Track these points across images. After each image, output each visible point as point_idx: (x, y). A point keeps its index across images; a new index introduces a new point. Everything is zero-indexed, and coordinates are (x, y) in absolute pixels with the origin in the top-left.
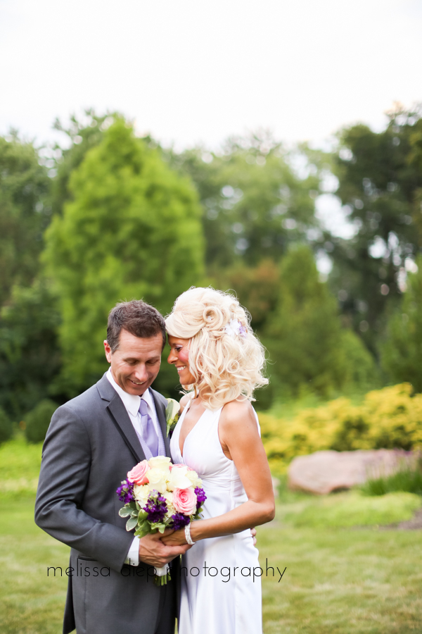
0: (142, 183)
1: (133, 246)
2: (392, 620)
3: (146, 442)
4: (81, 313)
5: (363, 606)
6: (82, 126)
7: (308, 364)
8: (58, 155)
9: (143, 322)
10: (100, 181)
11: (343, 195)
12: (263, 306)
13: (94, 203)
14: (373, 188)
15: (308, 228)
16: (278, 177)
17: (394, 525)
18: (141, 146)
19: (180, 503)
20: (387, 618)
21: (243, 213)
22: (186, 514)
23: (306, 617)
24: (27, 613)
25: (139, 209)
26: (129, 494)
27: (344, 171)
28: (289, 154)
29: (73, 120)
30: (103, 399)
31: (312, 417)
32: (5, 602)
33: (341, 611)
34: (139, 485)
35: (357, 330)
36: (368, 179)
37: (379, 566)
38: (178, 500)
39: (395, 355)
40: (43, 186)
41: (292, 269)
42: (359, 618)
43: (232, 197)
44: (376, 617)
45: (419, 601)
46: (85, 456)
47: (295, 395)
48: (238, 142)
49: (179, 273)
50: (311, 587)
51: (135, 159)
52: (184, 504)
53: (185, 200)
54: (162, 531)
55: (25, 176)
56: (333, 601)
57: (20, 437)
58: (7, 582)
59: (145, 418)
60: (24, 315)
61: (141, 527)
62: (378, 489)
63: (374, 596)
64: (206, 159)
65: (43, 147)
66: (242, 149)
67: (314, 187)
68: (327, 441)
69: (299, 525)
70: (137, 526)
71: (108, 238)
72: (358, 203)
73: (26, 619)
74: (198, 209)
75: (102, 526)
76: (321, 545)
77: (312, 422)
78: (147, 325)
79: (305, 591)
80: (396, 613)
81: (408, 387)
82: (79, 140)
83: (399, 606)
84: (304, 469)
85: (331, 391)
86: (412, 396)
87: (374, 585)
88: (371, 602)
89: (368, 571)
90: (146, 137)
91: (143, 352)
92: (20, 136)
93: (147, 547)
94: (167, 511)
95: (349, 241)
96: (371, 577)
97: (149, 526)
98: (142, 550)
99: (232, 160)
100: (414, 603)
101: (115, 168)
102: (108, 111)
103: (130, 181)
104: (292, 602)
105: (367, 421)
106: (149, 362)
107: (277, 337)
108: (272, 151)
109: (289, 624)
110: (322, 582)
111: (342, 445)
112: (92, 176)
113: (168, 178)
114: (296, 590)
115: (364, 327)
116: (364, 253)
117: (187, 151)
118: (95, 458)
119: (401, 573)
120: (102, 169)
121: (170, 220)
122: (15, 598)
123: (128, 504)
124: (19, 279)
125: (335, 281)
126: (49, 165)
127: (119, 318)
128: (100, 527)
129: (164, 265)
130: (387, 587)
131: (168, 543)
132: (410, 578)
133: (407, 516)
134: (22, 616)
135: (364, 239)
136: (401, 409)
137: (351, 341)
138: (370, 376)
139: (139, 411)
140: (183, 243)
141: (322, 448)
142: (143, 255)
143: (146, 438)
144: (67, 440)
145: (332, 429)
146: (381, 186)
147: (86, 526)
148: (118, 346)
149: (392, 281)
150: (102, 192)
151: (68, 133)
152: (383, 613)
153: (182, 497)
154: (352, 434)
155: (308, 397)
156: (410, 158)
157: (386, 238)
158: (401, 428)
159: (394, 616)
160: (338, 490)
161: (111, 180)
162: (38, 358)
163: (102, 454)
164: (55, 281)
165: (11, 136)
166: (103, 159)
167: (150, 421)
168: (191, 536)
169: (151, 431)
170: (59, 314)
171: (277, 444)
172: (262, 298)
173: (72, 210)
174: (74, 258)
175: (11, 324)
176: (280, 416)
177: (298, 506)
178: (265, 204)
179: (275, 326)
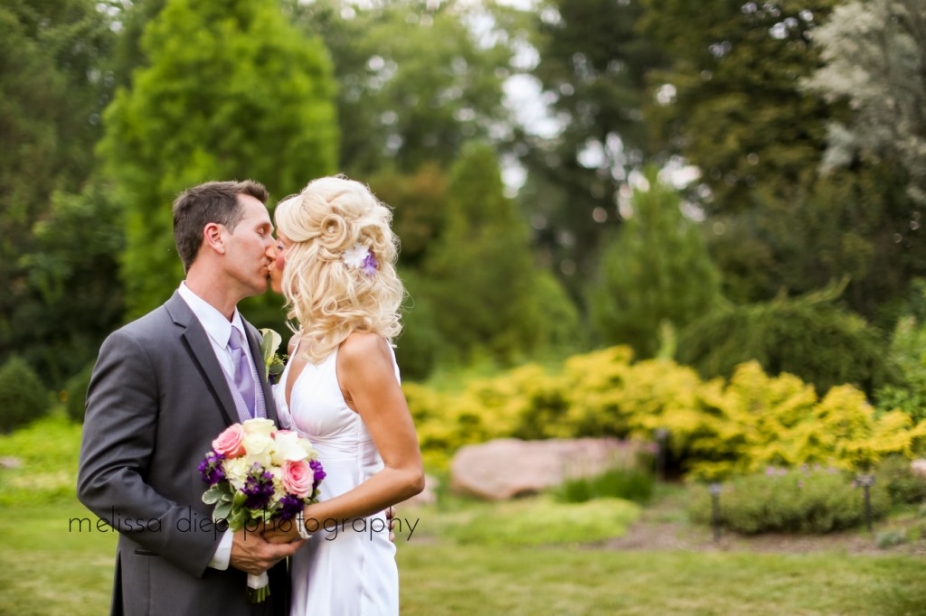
0: (251, 43)
1: (236, 134)
3: (238, 387)
4: (155, 233)
7: (485, 316)
10: (188, 38)
11: (545, 76)
12: (422, 231)
13: (178, 70)
14: (587, 66)
15: (493, 122)
16: (450, 45)
17: (599, 544)
19: (292, 481)
21: (398, 95)
22: (301, 496)
25: (245, 81)
26: (218, 471)
27: (547, 39)
28: (467, 12)
30: (177, 324)
31: (487, 391)
34: (232, 457)
35: (557, 271)
36: (582, 55)
37: (576, 597)
38: (289, 477)
39: (610, 308)
40: (102, 44)
41: (466, 178)
43: (383, 72)
46: (150, 405)
47: (465, 360)
51: (241, 7)
52: (298, 482)
53: (314, 72)
54: (266, 521)
55: (75, 29)
57: (60, 413)
59: (237, 352)
60: (69, 235)
61: (235, 516)
62: (578, 493)
64: (347, 14)
67: (502, 61)
68: (506, 427)
69: (464, 542)
70: (230, 516)
71: (198, 122)
72: (567, 88)
74: (332, 86)
75: (180, 510)
76: (495, 569)
77: (488, 398)
81: (626, 352)
84: (473, 464)
85: (516, 355)
86: (632, 363)
89: (561, 604)
93: (242, 544)
94: (272, 493)
95: (550, 140)
97: (248, 515)
98: (236, 548)
99: (385, 18)
101: (211, 20)
103: (233, 40)
105: (565, 398)
107: (441, 276)
108: (442, 6)
111: (529, 431)
112: (176, 29)
113: (290, 37)
115: (569, 269)
116: (571, 163)
118: (165, 407)
120: (191, 20)
121: (291, 100)
123: (216, 485)
124: (61, 180)
125: (528, 200)
126: (111, 14)
128: (178, 512)
129: (279, 166)
131: (274, 539)
133: (619, 531)
135: (573, 140)
136: (616, 381)
137: (548, 286)
138: (573, 338)
139: (229, 343)
140: (308, 135)
141: (502, 435)
142: (249, 149)
143: (238, 381)
144: (124, 381)
145: (517, 406)
146: (599, 65)
147: (157, 509)
149: (609, 203)
150: (190, 54)
153: (294, 473)
154: (544, 416)
155: (483, 361)
156: (642, 25)
157: (603, 140)
158: (613, 409)
160: (524, 494)
161: (203, 37)
162: (90, 297)
164: (116, 186)
166: (193, 6)
167: (244, 358)
169: (245, 371)
170: (122, 233)
171: (435, 429)
172: (420, 220)
173: (143, 78)
174: (147, 151)
175: (49, 246)
176: (441, 389)
177: (464, 517)
178: (429, 83)
179: (440, 259)
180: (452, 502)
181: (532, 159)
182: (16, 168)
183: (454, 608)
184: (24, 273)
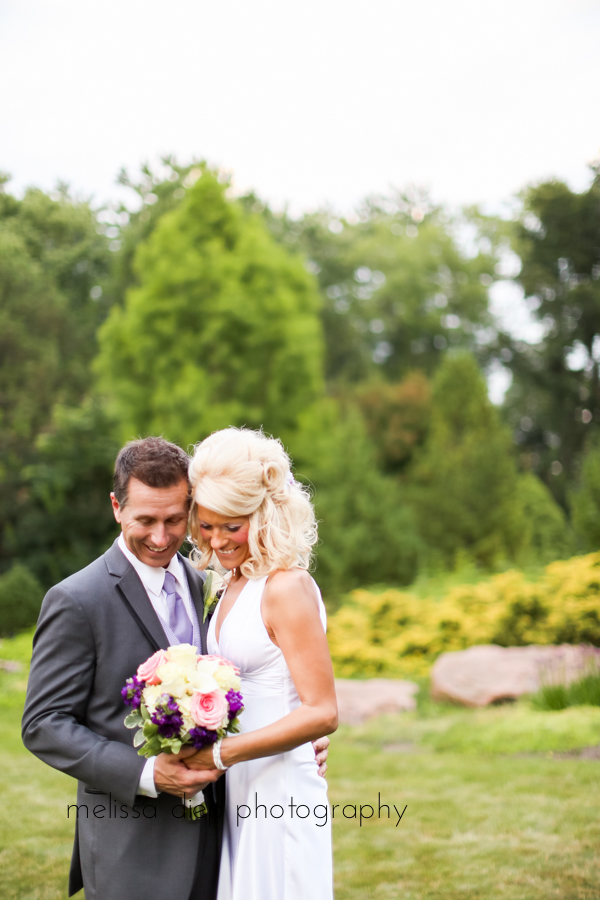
0: (236, 262)
1: (223, 350)
2: (556, 886)
3: (174, 631)
5: (517, 865)
6: (157, 180)
7: (468, 521)
8: (123, 220)
9: (158, 467)
10: (176, 258)
11: (528, 283)
12: (408, 437)
13: (169, 290)
14: (571, 271)
15: (478, 328)
16: (435, 254)
17: (576, 753)
18: (236, 210)
19: (201, 712)
20: (548, 882)
21: (386, 306)
22: (211, 728)
23: (435, 879)
24: (49, 862)
25: (232, 299)
26: (135, 698)
27: (529, 246)
28: (451, 221)
29: (146, 171)
30: (112, 575)
31: (469, 598)
32: (19, 848)
33: (485, 871)
35: (543, 475)
36: (565, 259)
37: (547, 810)
38: (198, 708)
40: (101, 265)
41: (447, 387)
42: (509, 882)
43: (369, 282)
44: (533, 881)
45: (596, 860)
46: (86, 654)
47: (450, 567)
48: (380, 204)
49: (287, 391)
50: (448, 837)
51: (228, 228)
52: (208, 714)
53: (298, 288)
54: (176, 751)
55: (75, 250)
56: (474, 858)
58: (25, 821)
59: (172, 597)
60: (69, 447)
61: (149, 743)
62: (556, 700)
63: (535, 852)
64: (334, 228)
65: (104, 208)
66: (385, 214)
67: (487, 269)
68: (487, 632)
69: (440, 750)
70: (145, 742)
71: (188, 339)
72: (549, 293)
73: (45, 872)
75: (105, 745)
76: (469, 779)
77: (468, 604)
78: (164, 471)
79: (439, 842)
80: (562, 876)
82: (152, 199)
83: (569, 866)
84: (454, 671)
85: (500, 560)
87: (537, 836)
88: (528, 860)
89: (531, 817)
90: (247, 195)
91: (160, 507)
92: (71, 192)
93: (163, 773)
94: (182, 723)
95: (536, 346)
96: (533, 825)
97: (159, 743)
98: (159, 776)
99: (369, 231)
100: (589, 863)
101: (199, 241)
102: (194, 159)
103: (220, 260)
104: (418, 857)
105: (545, 603)
106: (169, 521)
107: (425, 483)
108: (428, 218)
109: (409, 889)
110: (463, 831)
111: (508, 637)
112: (166, 251)
113: (272, 256)
114: (426, 840)
115: (556, 470)
116: (557, 364)
117: (306, 216)
118: (101, 655)
119: (576, 820)
120: (181, 242)
121: (275, 316)
122: (34, 843)
124: (63, 394)
125: (514, 403)
126: (111, 234)
127: (128, 462)
128: (102, 747)
129: (266, 378)
130: (555, 839)
131: (192, 766)
132: (588, 828)
134: (40, 868)
135: (557, 346)
136: (595, 587)
137: (531, 488)
138: (557, 542)
139: (163, 588)
140: (293, 348)
141: (480, 642)
142: (237, 363)
143: (174, 625)
144: (61, 632)
145: (497, 613)
146: (583, 270)
147: (84, 747)
148: (127, 499)
149: (596, 404)
150: (179, 275)
151: (138, 189)
152: (543, 876)
153: (205, 704)
154: (523, 622)
155: (466, 566)
157: (589, 344)
158: (592, 615)
159: (559, 880)
160: (502, 701)
161: (193, 258)
162: (86, 507)
163: (110, 649)
164: (112, 399)
165: (59, 193)
166: (183, 228)
167: (179, 602)
168: (222, 758)
169: (181, 614)
171: (417, 635)
172: (407, 426)
173: (137, 299)
174: (140, 367)
175: (51, 458)
176: (424, 595)
177: (442, 723)
178: (416, 293)
179: (423, 467)
180: (432, 709)
181: (518, 363)
182: (21, 383)
183: (425, 820)
184: (28, 484)
